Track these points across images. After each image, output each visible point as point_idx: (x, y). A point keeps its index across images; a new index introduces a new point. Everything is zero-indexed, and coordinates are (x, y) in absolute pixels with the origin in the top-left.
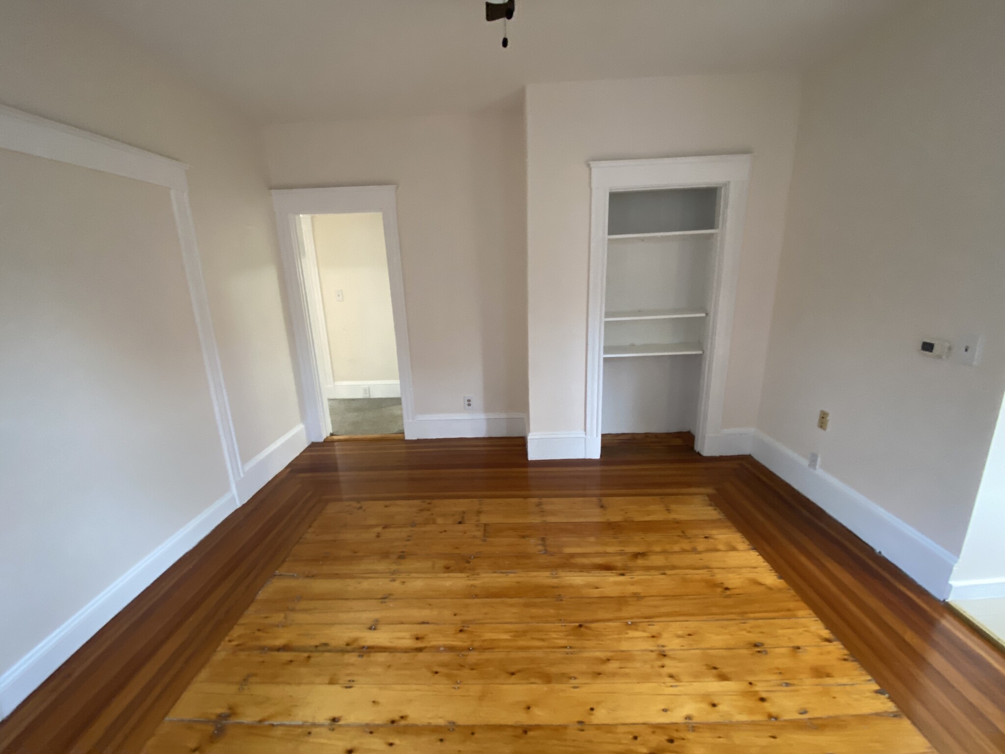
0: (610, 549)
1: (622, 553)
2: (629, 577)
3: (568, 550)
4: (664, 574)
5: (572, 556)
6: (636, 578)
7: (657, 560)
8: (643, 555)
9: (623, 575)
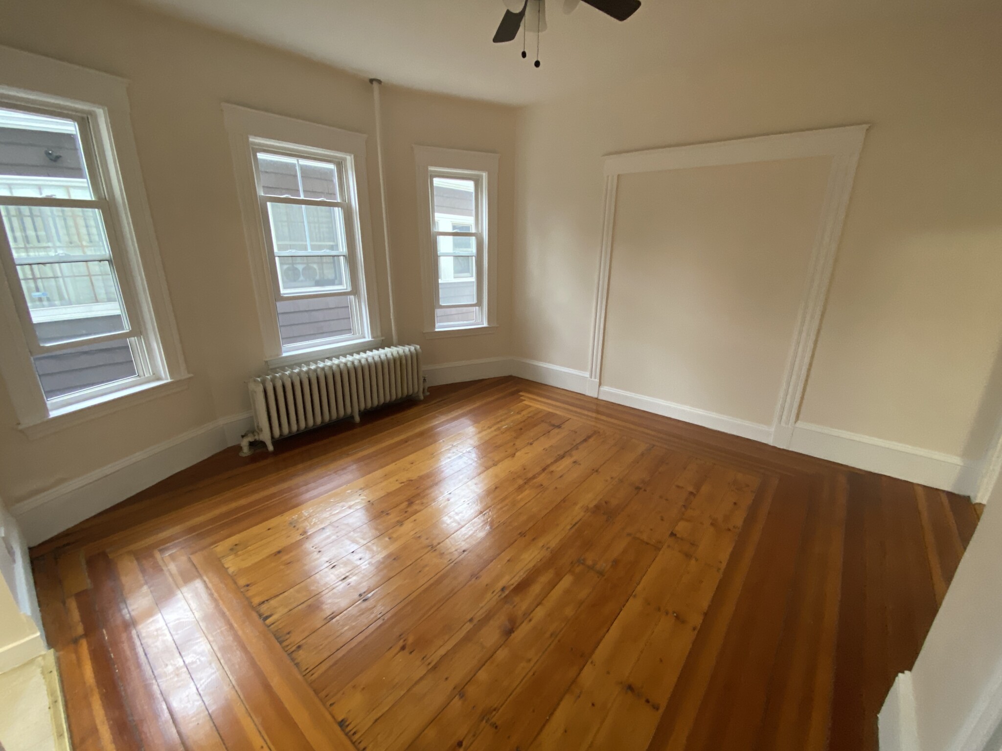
0: (540, 613)
1: (527, 615)
2: (497, 591)
3: (567, 581)
4: (471, 620)
5: (559, 577)
6: (489, 595)
7: (491, 635)
8: (509, 632)
9: (503, 589)
